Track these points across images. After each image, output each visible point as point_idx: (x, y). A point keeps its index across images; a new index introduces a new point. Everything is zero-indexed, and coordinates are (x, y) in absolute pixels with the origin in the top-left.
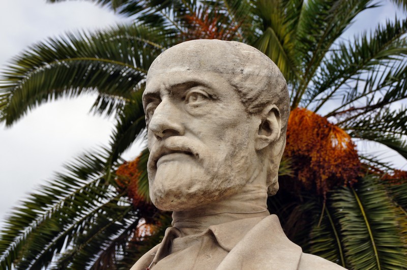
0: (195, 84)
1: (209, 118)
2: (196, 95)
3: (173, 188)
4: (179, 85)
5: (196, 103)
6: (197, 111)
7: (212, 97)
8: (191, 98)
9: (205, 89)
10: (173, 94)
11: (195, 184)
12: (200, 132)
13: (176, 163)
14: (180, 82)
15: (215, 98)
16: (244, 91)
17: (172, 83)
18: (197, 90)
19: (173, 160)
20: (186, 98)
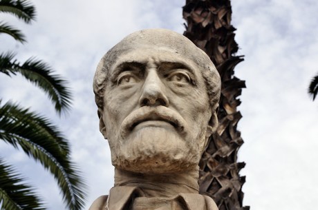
0: (182, 66)
1: (189, 99)
2: (181, 76)
3: (164, 151)
4: (169, 63)
5: (181, 83)
6: (180, 90)
7: (192, 82)
8: (175, 77)
9: (190, 73)
10: (160, 69)
11: (179, 152)
12: (182, 109)
13: (164, 130)
14: (171, 61)
15: (194, 83)
16: (212, 85)
17: (164, 60)
18: (184, 72)
19: (160, 126)
20: (169, 76)
